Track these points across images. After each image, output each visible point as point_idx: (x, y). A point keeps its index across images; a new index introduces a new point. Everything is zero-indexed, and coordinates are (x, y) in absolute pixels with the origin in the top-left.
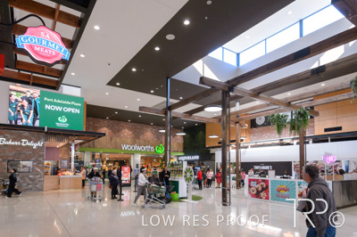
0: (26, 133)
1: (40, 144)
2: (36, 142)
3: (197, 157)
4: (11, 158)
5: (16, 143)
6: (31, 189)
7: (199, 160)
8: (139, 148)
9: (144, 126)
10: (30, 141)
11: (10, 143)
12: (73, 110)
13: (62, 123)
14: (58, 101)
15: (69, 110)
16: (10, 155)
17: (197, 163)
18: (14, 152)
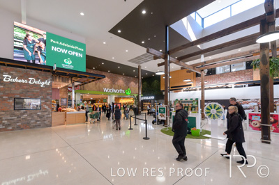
0: (34, 72)
1: (47, 83)
2: (43, 80)
3: (153, 97)
4: (18, 96)
5: (23, 81)
6: (39, 125)
7: (154, 100)
8: (115, 91)
9: (118, 76)
10: (37, 79)
11: (16, 80)
12: (77, 54)
13: (68, 64)
14: (64, 44)
15: (73, 53)
16: (17, 93)
17: (152, 101)
18: (20, 90)
